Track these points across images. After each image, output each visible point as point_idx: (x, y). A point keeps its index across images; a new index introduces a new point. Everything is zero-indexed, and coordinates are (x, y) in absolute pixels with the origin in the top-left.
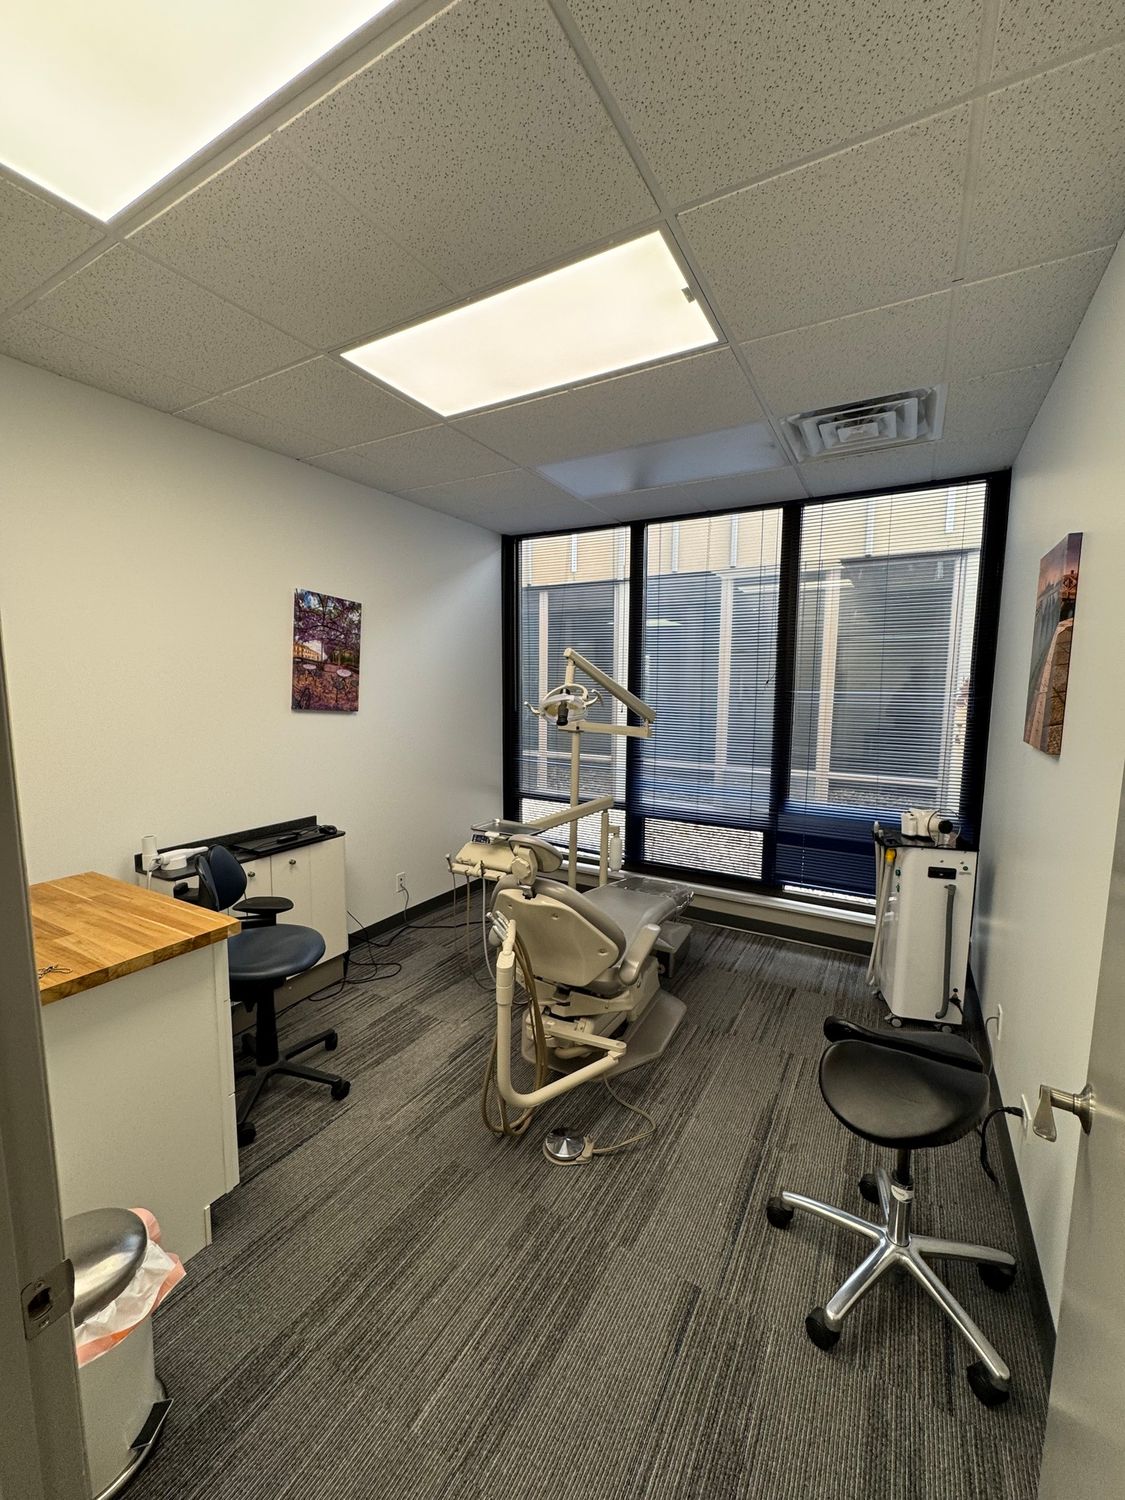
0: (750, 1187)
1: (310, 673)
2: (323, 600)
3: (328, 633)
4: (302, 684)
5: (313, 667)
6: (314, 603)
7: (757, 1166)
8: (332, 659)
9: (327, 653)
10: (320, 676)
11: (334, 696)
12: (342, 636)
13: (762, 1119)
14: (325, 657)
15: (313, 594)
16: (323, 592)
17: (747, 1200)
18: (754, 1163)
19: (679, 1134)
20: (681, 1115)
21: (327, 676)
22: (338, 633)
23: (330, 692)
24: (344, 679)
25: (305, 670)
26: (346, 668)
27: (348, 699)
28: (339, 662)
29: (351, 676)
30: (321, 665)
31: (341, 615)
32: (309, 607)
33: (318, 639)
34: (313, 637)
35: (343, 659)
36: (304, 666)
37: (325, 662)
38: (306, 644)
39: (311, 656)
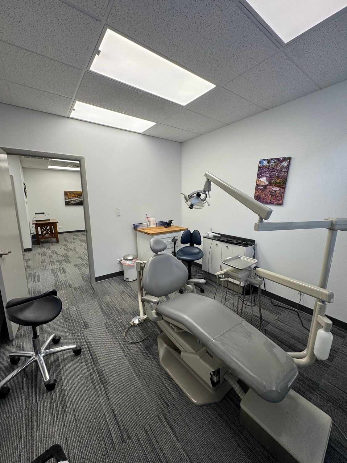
0: (91, 354)
1: (260, 190)
2: (269, 161)
3: (270, 174)
4: (257, 193)
5: (262, 187)
6: (265, 163)
7: (93, 361)
8: (271, 183)
9: (268, 181)
10: (265, 191)
11: (270, 198)
12: (277, 173)
13: (105, 379)
14: (267, 183)
15: (265, 160)
16: (269, 158)
17: (89, 351)
18: (95, 361)
19: (122, 348)
20: (128, 353)
21: (267, 190)
22: (275, 173)
23: (268, 196)
24: (275, 191)
25: (258, 189)
26: (277, 186)
27: (277, 200)
28: (274, 185)
29: (279, 190)
30: (265, 187)
31: (277, 165)
32: (263, 165)
33: (265, 177)
34: (263, 176)
35: (276, 183)
36: (258, 187)
37: (267, 185)
38: (259, 179)
39: (262, 183)
